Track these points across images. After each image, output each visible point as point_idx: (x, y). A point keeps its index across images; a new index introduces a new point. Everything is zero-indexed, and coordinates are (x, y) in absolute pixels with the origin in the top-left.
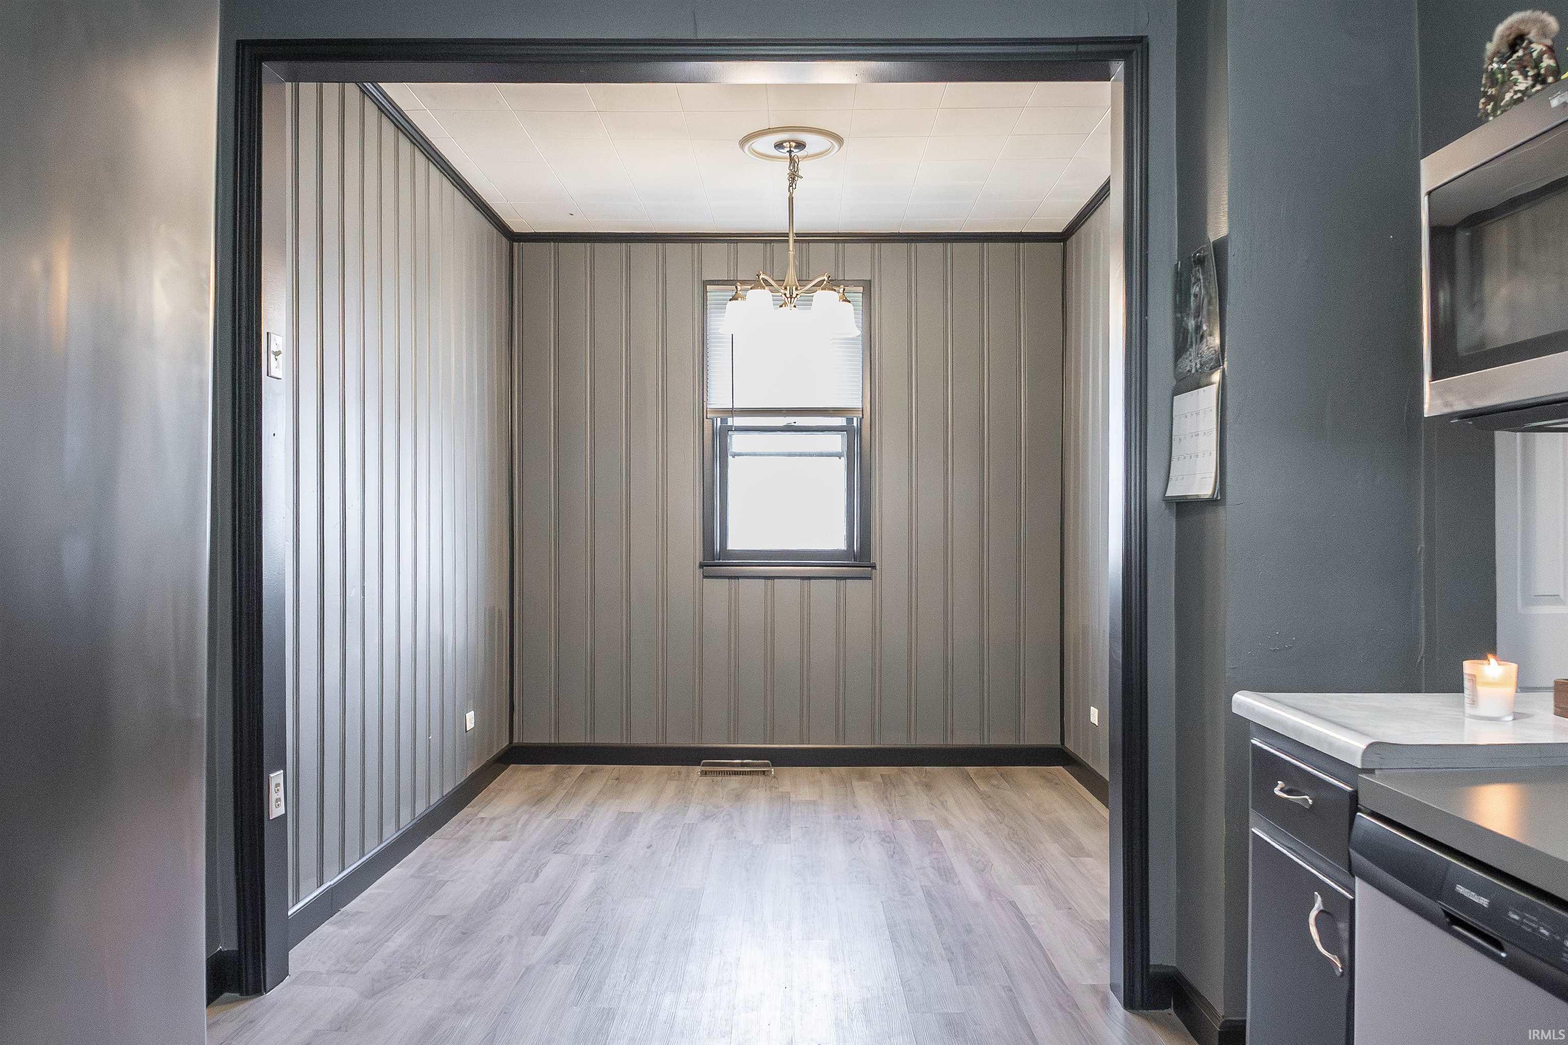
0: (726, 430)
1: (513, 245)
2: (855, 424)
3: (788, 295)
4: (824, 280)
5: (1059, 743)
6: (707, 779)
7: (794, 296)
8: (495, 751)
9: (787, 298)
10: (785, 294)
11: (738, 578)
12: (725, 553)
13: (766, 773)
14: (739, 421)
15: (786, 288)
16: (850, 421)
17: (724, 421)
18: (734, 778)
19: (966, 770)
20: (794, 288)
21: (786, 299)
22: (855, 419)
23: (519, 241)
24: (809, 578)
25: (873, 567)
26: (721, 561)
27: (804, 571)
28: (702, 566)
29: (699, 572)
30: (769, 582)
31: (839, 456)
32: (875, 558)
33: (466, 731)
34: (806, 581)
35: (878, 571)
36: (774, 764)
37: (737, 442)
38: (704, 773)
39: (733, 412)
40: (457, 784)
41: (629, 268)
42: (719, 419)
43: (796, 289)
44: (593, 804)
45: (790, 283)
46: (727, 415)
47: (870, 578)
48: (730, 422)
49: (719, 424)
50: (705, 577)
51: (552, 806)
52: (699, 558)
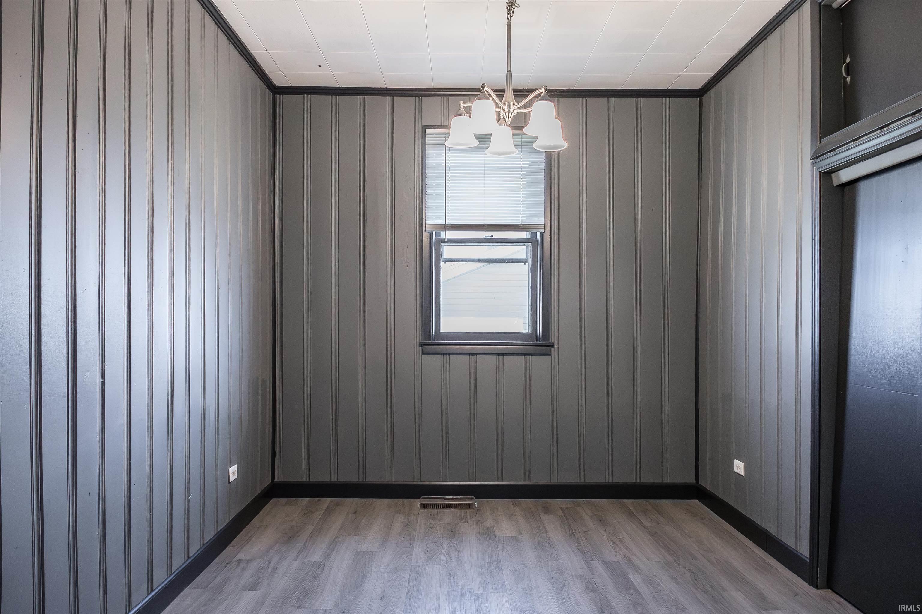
0: (440, 241)
1: (275, 97)
2: (538, 237)
3: (506, 110)
4: (542, 92)
5: (695, 482)
6: (425, 512)
7: (512, 110)
8: (258, 492)
9: (505, 112)
10: (504, 109)
11: (449, 354)
12: (439, 335)
13: (471, 506)
14: (451, 235)
15: (505, 104)
16: (534, 234)
17: (438, 234)
18: (447, 512)
19: (624, 503)
20: (512, 103)
21: (504, 114)
22: (538, 234)
23: (279, 93)
24: (503, 355)
25: (552, 346)
26: (436, 341)
27: (498, 349)
28: (421, 345)
29: (418, 349)
30: (473, 357)
31: (525, 262)
32: (554, 339)
33: (229, 483)
34: (501, 357)
35: (556, 349)
36: (477, 498)
37: (448, 251)
38: (424, 506)
39: (446, 227)
40: (219, 530)
41: (365, 115)
42: (434, 233)
43: (514, 104)
44: (335, 542)
45: (508, 99)
46: (440, 229)
47: (549, 355)
48: (443, 235)
49: (434, 237)
50: (424, 353)
51: (300, 544)
52: (419, 339)
